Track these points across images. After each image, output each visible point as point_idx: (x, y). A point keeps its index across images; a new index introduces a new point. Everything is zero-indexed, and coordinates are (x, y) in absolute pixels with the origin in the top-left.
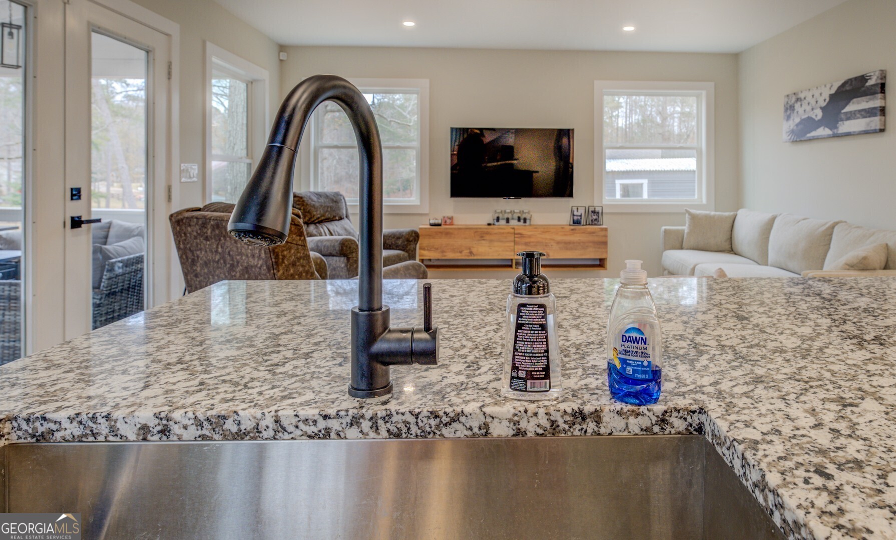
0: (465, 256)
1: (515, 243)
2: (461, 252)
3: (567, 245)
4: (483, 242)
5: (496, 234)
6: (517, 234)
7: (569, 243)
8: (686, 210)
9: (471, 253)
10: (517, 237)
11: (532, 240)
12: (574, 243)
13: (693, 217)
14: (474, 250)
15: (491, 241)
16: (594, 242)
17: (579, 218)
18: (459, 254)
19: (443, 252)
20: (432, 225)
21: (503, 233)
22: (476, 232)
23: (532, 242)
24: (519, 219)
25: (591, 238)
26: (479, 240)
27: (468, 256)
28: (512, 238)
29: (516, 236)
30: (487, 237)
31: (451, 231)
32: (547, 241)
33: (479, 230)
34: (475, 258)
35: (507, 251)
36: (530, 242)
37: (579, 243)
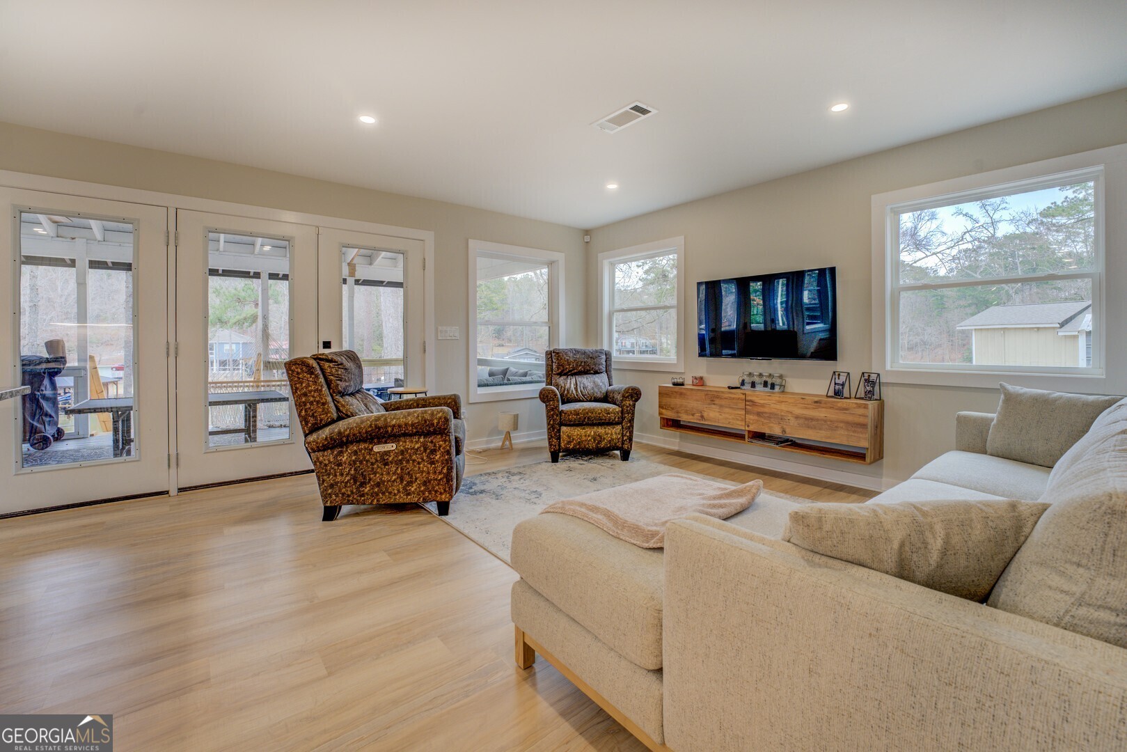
0: (697, 419)
1: (747, 412)
2: (693, 415)
3: (809, 422)
4: (713, 406)
5: (725, 398)
6: (749, 401)
7: (812, 419)
8: (1001, 385)
9: (702, 417)
10: (748, 405)
11: (766, 410)
12: (818, 420)
13: (1010, 399)
14: (705, 414)
15: (721, 406)
16: (847, 423)
17: (841, 387)
18: (691, 417)
19: (678, 412)
20: (674, 384)
21: (734, 398)
22: (707, 395)
23: (765, 413)
24: (765, 384)
25: (842, 416)
26: (709, 404)
27: (700, 420)
28: (742, 405)
29: (747, 403)
30: (717, 401)
31: (684, 391)
32: (783, 414)
33: (709, 393)
34: (706, 423)
35: (738, 420)
36: (763, 413)
37: (825, 421)
